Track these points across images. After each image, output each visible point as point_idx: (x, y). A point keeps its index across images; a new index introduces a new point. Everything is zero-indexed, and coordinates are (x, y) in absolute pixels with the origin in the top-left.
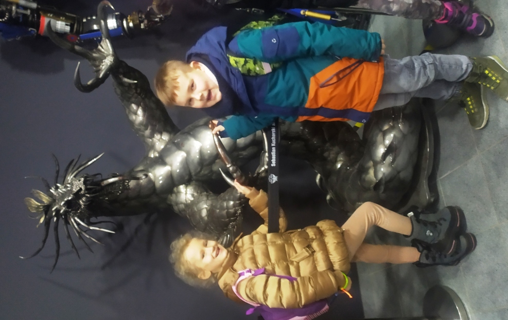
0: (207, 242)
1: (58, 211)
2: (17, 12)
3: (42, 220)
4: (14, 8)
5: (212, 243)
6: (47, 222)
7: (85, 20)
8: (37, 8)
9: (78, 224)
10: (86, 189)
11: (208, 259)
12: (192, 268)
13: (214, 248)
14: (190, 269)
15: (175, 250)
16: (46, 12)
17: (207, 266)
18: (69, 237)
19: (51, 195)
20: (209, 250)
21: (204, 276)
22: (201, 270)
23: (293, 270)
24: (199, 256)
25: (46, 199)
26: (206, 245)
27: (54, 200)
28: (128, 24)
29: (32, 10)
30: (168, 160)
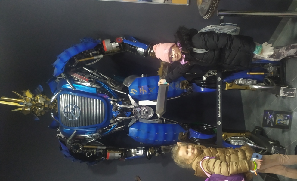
0: (188, 146)
2: (96, 152)
4: (95, 150)
5: (190, 147)
7: (128, 151)
8: (106, 148)
11: (190, 154)
12: (183, 159)
13: (192, 148)
14: (182, 160)
15: (174, 153)
16: (110, 150)
17: (190, 157)
20: (190, 150)
21: (189, 162)
22: (187, 160)
23: (227, 158)
24: (185, 153)
26: (188, 148)
28: (149, 153)
29: (103, 150)
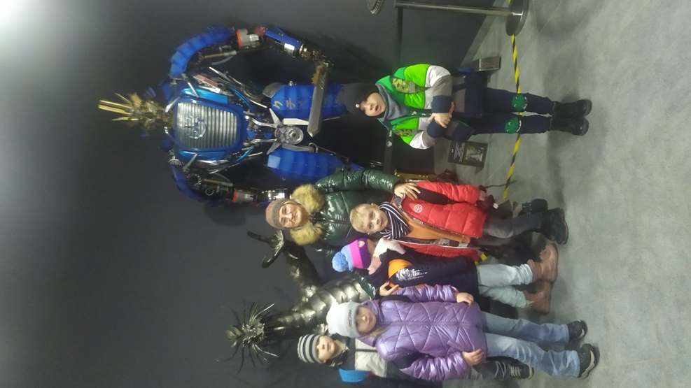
1: (246, 342)
2: (220, 190)
3: (235, 344)
4: (218, 187)
6: (237, 345)
7: (263, 192)
8: (233, 186)
9: (256, 348)
10: (265, 334)
16: (238, 188)
18: (250, 355)
19: (242, 331)
25: (238, 333)
27: (244, 334)
29: (230, 188)
30: (314, 307)
